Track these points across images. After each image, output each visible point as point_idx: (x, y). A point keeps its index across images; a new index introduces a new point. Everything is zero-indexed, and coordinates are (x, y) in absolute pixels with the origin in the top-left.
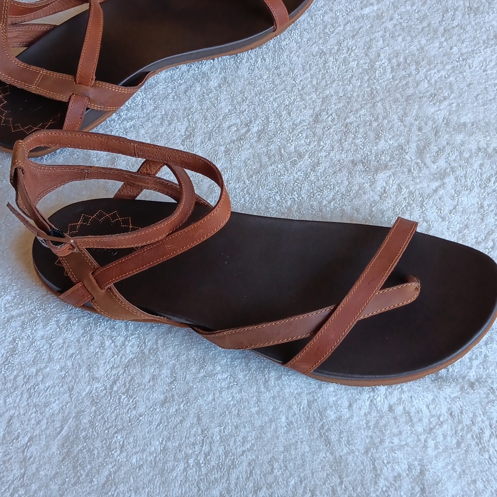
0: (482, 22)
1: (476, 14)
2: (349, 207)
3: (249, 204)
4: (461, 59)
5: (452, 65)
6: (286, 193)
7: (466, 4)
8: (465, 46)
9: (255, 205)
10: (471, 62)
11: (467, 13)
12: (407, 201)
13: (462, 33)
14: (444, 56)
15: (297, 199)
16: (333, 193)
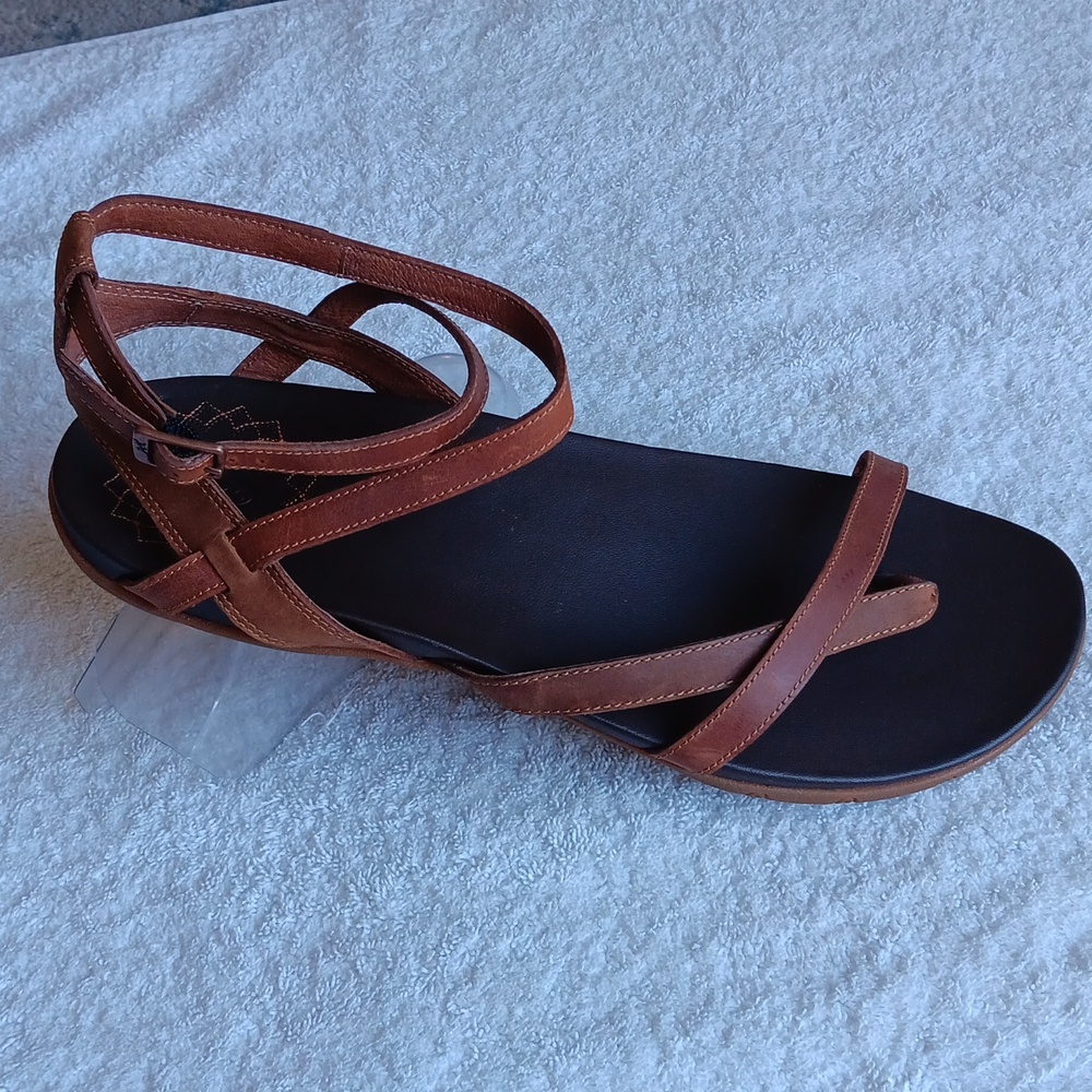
0: (720, 323)
1: (706, 307)
2: (446, 810)
3: (217, 842)
4: (680, 414)
5: (662, 433)
6: (300, 800)
7: (683, 288)
8: (687, 381)
9: (231, 842)
10: (702, 418)
11: (685, 308)
12: (578, 773)
13: (679, 354)
14: (643, 413)
15: (326, 810)
16: (408, 782)
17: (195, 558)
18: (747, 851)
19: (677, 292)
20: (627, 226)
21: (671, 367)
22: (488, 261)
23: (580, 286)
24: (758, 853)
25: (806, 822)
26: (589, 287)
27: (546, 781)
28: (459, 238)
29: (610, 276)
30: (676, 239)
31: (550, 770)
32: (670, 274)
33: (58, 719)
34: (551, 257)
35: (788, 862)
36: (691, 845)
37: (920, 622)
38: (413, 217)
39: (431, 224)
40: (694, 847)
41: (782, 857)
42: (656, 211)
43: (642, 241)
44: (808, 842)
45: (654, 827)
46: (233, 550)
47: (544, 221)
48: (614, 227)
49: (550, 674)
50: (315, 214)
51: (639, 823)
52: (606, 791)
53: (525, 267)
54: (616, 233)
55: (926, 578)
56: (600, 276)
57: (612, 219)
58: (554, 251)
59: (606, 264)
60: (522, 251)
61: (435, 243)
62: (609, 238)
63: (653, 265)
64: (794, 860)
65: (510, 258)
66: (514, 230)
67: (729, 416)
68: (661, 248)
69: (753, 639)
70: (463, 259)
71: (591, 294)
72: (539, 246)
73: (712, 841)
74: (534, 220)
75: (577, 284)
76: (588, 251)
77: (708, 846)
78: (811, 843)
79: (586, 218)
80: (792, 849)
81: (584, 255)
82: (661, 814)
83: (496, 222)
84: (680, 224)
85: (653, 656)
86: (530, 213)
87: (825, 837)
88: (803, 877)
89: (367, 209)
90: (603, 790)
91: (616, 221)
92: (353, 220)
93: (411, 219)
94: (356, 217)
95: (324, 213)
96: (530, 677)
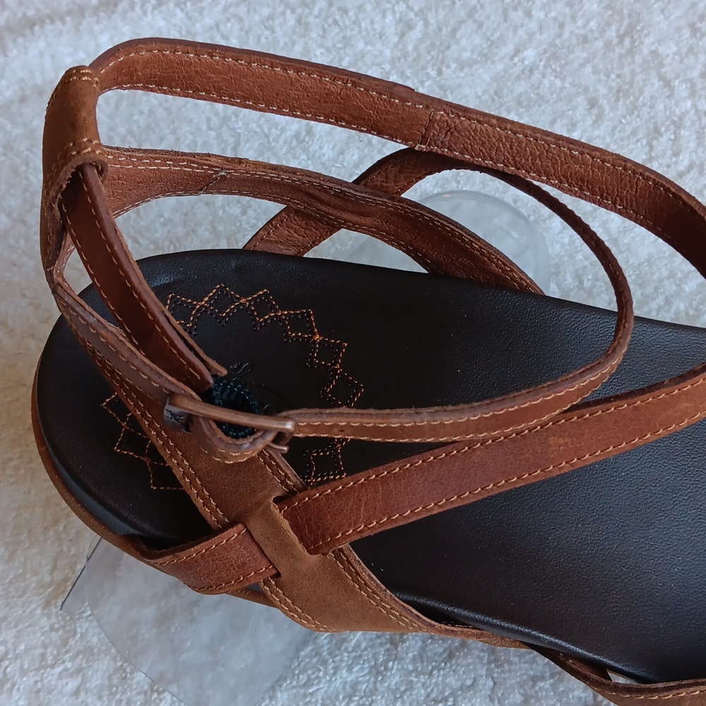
17: (233, 533)
19: (693, 112)
20: (626, 34)
22: (476, 70)
23: (581, 101)
26: (593, 103)
28: (441, 44)
29: (615, 90)
30: (684, 50)
32: (682, 90)
33: (39, 611)
34: (545, 67)
38: (390, 18)
39: (410, 26)
42: (658, 18)
43: (646, 51)
46: (286, 524)
47: (533, 25)
48: (612, 33)
50: (283, 13)
53: (518, 78)
54: (615, 41)
56: (602, 90)
57: (609, 24)
58: (548, 60)
59: (608, 76)
60: (512, 59)
61: (416, 49)
62: (608, 46)
63: (661, 78)
65: (500, 67)
66: (502, 36)
68: (669, 60)
70: (449, 67)
71: (595, 111)
72: (530, 54)
74: (522, 25)
75: (579, 99)
76: (587, 61)
79: (580, 22)
81: (582, 66)
83: (481, 25)
84: (687, 33)
86: (517, 16)
89: (340, 9)
91: (614, 28)
92: (326, 20)
93: (387, 20)
94: (328, 17)
95: (293, 11)
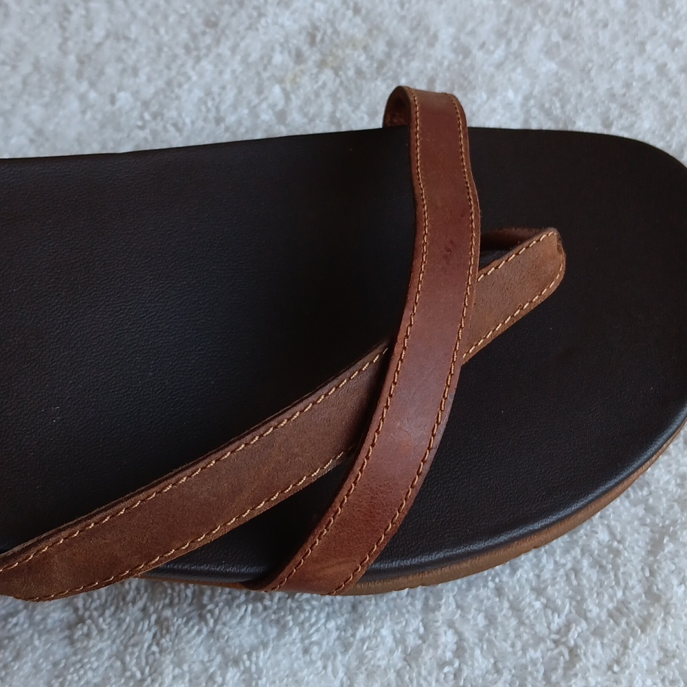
18: (411, 657)
21: (120, 66)
24: (428, 656)
25: (474, 591)
27: (114, 642)
31: (115, 623)
35: (472, 655)
36: (335, 673)
37: (553, 286)
40: (341, 674)
41: (460, 651)
44: (486, 617)
45: (278, 664)
49: (65, 534)
51: (256, 664)
52: (199, 631)
55: (542, 226)
64: (478, 652)
67: (205, 103)
69: (354, 380)
73: (361, 659)
77: (358, 668)
78: (491, 620)
80: (470, 636)
82: (283, 641)
85: (218, 455)
87: (506, 605)
88: (498, 672)
90: (194, 632)
96: (34, 550)
